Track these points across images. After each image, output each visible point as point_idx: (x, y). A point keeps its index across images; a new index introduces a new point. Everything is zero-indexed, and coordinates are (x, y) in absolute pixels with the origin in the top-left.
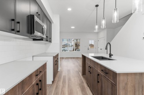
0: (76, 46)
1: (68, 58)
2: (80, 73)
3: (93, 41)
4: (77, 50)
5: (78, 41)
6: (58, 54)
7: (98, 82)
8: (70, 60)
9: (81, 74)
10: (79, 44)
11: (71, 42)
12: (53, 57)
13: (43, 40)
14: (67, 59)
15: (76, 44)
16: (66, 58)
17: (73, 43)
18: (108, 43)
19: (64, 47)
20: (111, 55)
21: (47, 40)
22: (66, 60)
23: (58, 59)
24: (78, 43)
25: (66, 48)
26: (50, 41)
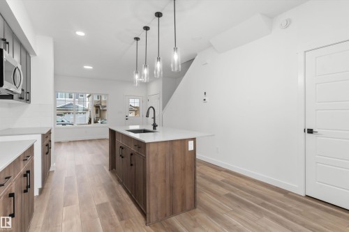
0: (97, 112)
1: (74, 142)
2: (105, 167)
3: (137, 101)
4: (99, 122)
5: (103, 99)
6: (50, 130)
7: (132, 165)
8: (81, 147)
9: (107, 168)
10: (105, 106)
11: (84, 101)
12: (40, 136)
13: (12, 98)
14: (72, 144)
15: (97, 107)
16: (70, 141)
17: (88, 104)
18: (151, 107)
19: (61, 115)
20: (155, 126)
21: (21, 98)
22: (71, 147)
23: (50, 141)
24: (103, 104)
25: (66, 118)
26: (28, 100)
